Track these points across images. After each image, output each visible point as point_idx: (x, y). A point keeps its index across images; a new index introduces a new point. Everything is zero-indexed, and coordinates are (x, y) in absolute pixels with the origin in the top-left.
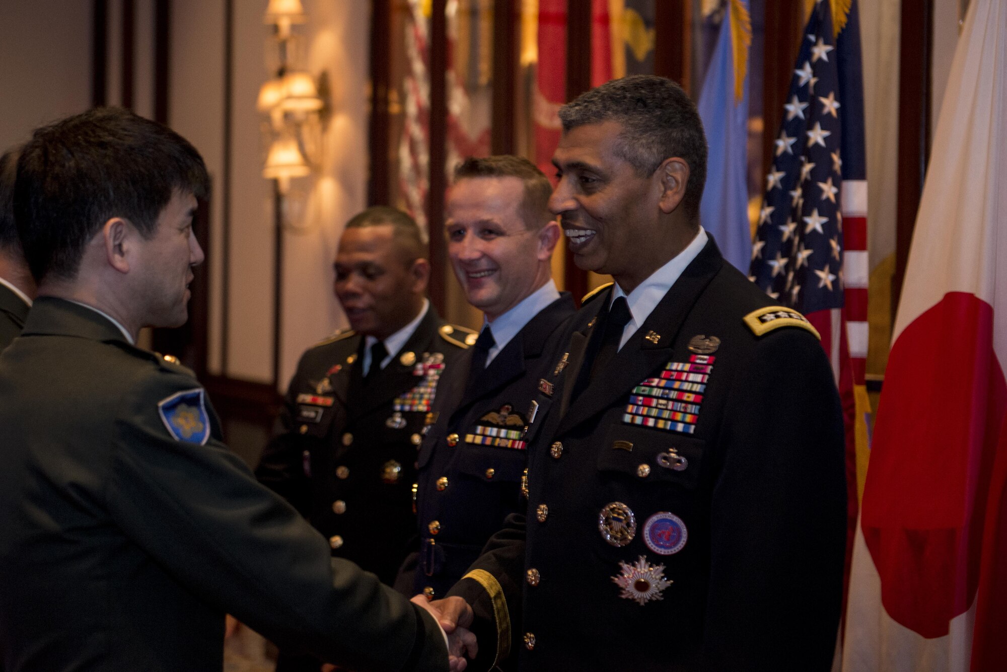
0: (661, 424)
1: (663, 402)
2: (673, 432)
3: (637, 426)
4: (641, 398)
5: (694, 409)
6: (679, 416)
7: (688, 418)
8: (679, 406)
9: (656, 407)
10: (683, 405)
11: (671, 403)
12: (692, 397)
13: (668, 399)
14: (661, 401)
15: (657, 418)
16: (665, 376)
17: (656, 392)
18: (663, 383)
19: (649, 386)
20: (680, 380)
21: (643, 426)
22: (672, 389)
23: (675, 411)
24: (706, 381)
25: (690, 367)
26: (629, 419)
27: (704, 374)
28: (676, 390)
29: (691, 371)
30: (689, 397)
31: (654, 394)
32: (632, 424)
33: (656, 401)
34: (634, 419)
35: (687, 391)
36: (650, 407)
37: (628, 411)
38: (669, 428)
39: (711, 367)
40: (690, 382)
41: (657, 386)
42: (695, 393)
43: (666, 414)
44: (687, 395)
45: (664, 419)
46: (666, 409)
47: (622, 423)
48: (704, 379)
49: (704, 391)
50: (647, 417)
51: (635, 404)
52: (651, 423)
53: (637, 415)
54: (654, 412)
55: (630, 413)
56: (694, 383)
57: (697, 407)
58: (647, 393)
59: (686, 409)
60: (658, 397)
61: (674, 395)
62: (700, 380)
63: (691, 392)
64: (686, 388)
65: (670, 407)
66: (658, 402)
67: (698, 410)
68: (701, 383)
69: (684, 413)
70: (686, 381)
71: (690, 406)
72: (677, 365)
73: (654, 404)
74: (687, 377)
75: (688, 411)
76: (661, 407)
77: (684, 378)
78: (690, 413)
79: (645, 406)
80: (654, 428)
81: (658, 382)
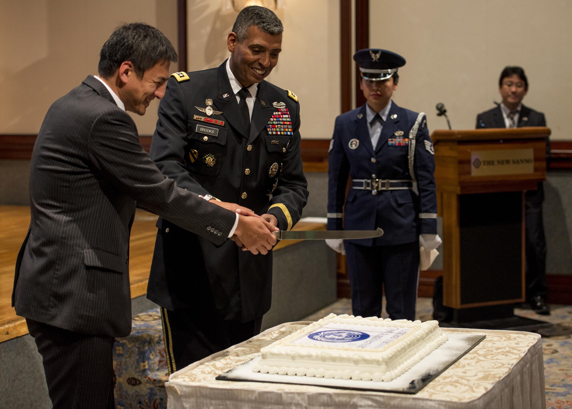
0: (282, 133)
1: (280, 126)
2: (287, 135)
3: (274, 135)
4: (271, 125)
5: (290, 127)
6: (287, 130)
7: (290, 130)
8: (285, 126)
9: (278, 128)
10: (286, 126)
11: (282, 126)
12: (288, 123)
13: (280, 124)
14: (278, 126)
15: (280, 131)
16: (274, 117)
17: (275, 123)
18: (275, 119)
19: (271, 121)
20: (281, 118)
21: (277, 135)
22: (280, 121)
23: (285, 128)
24: (290, 117)
25: (281, 113)
26: (270, 133)
27: (288, 114)
28: (281, 121)
29: (282, 114)
30: (287, 123)
31: (274, 123)
32: (272, 135)
33: (276, 126)
34: (272, 133)
35: (285, 121)
36: (275, 128)
37: (269, 130)
38: (285, 134)
39: (288, 112)
40: (284, 118)
41: (274, 121)
42: (288, 121)
43: (282, 130)
44: (286, 122)
45: (282, 131)
46: (281, 128)
47: (269, 135)
48: (288, 116)
49: (291, 120)
50: (276, 131)
51: (269, 128)
52: (279, 133)
53: (272, 131)
54: (278, 130)
55: (270, 131)
56: (286, 118)
57: (291, 126)
58: (271, 123)
59: (288, 127)
60: (276, 124)
61: (282, 123)
62: (287, 117)
63: (287, 121)
64: (284, 120)
65: (282, 127)
66: (277, 126)
67: (292, 127)
68: (289, 118)
69: (288, 128)
70: (283, 118)
71: (289, 126)
72: (276, 113)
73: (276, 127)
74: (282, 116)
75: (289, 127)
76: (279, 127)
77: (282, 117)
78: (289, 128)
79: (273, 128)
80: (281, 135)
81: (273, 119)
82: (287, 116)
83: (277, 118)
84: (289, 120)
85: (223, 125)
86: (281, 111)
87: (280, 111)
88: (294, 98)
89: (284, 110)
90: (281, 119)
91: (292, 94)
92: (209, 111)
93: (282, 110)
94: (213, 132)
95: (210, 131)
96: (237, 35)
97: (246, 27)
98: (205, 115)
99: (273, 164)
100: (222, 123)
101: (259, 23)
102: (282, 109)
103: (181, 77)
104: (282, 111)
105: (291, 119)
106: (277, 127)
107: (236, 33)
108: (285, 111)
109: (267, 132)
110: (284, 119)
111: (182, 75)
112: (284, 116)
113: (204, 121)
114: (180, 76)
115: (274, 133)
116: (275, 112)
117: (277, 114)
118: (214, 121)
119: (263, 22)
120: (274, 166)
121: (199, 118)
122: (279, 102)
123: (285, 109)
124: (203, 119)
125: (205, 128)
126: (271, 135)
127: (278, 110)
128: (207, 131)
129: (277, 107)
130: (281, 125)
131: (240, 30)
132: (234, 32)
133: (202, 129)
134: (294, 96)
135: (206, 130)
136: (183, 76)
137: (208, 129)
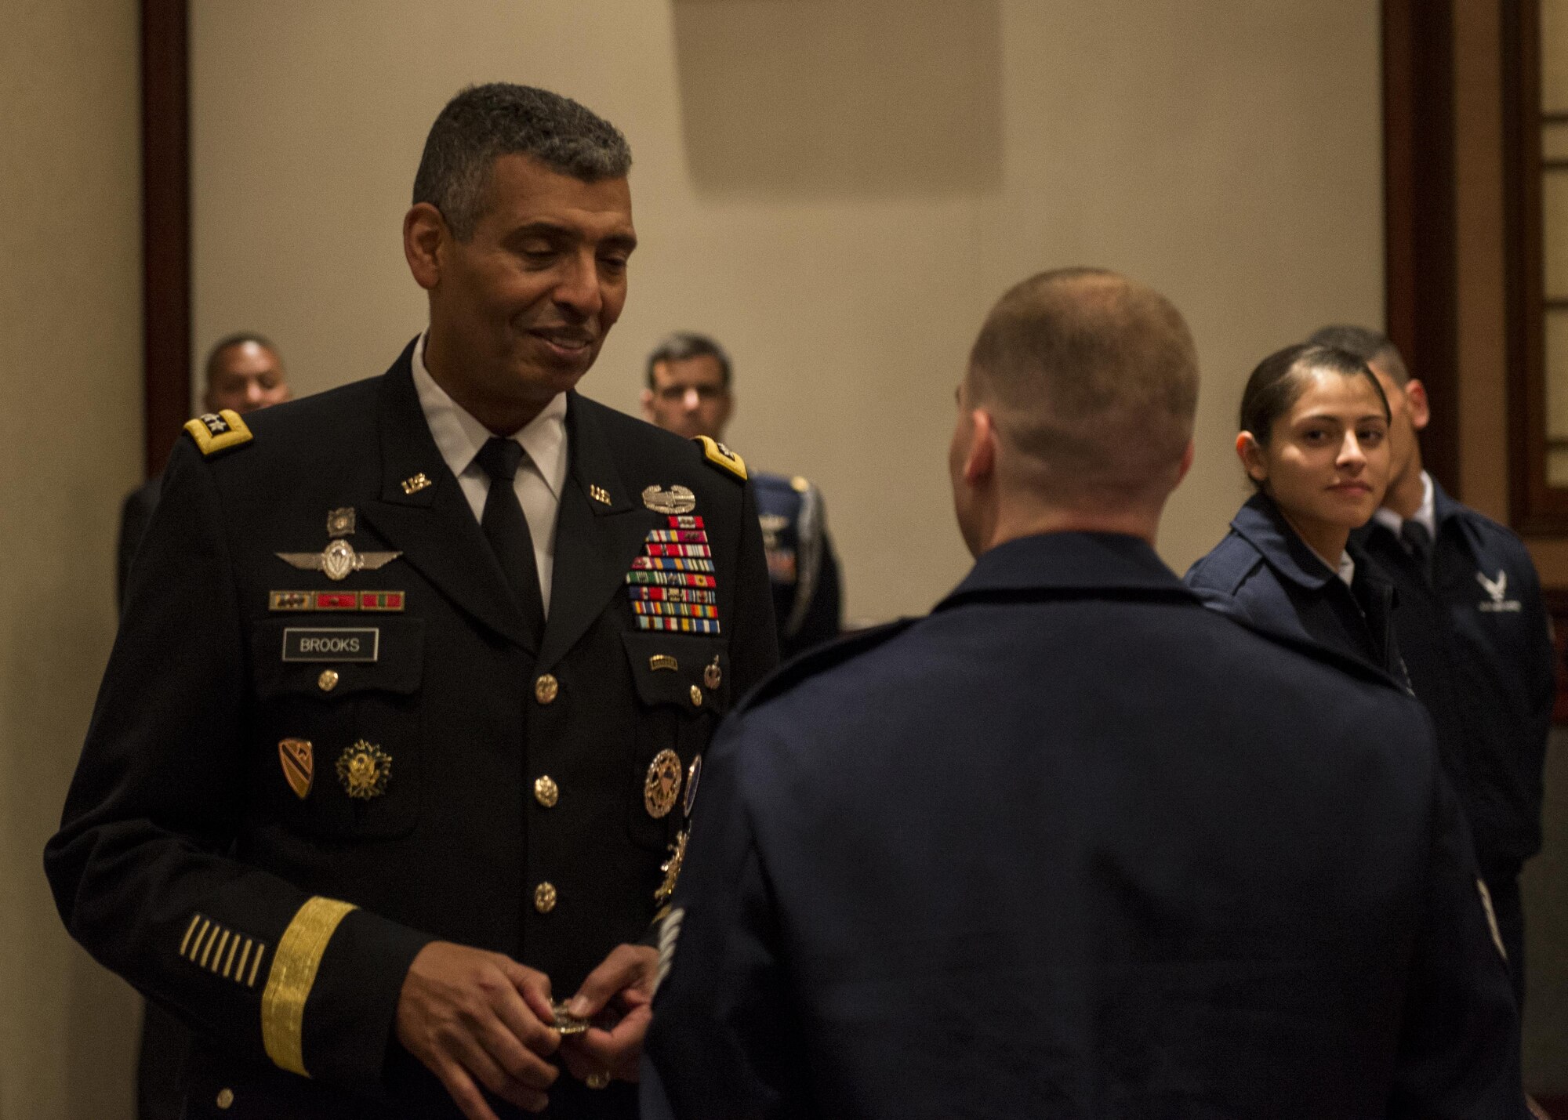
0: (686, 627)
1: (676, 591)
2: (701, 633)
3: (658, 631)
4: (644, 589)
5: (711, 597)
6: (699, 610)
7: (710, 611)
8: (696, 595)
9: (668, 600)
10: (698, 593)
11: (684, 592)
12: (703, 580)
13: (677, 586)
14: (672, 591)
15: (679, 617)
16: (656, 552)
17: (660, 578)
18: (659, 563)
19: (644, 569)
20: (678, 557)
21: (666, 630)
22: (676, 571)
23: (692, 603)
24: (710, 554)
25: (679, 535)
26: (644, 622)
27: (702, 543)
28: (681, 571)
29: (684, 542)
30: (701, 581)
31: (658, 581)
32: (652, 629)
33: (664, 590)
34: (652, 623)
35: (694, 572)
36: (661, 601)
37: (638, 610)
38: (695, 628)
39: (704, 533)
40: (692, 558)
41: (654, 569)
42: (704, 573)
43: (685, 609)
44: (697, 578)
45: (685, 617)
46: (681, 601)
47: (639, 629)
48: (705, 550)
49: (713, 569)
50: (665, 616)
51: (640, 599)
52: (674, 625)
53: (650, 615)
54: (670, 609)
55: (642, 614)
56: (697, 558)
57: (714, 594)
58: (647, 580)
59: (702, 598)
60: (664, 585)
61: (682, 579)
62: (702, 554)
63: (700, 572)
64: (691, 568)
65: (685, 599)
66: (668, 591)
67: (716, 597)
68: (706, 558)
69: (703, 604)
70: (686, 557)
71: (705, 593)
72: (659, 535)
73: (665, 597)
74: (684, 550)
75: (706, 601)
76: (675, 599)
77: (681, 553)
78: (708, 604)
79: (654, 601)
80: (680, 631)
81: (653, 563)
82: (699, 550)
83: (666, 557)
84: (706, 566)
85: (400, 608)
86: (678, 529)
87: (672, 524)
88: (728, 463)
89: (689, 522)
90: (678, 564)
91: (721, 452)
92: (339, 560)
93: (683, 522)
94: (354, 647)
95: (342, 645)
96: (441, 212)
97: (477, 168)
98: (318, 579)
99: (655, 756)
100: (394, 601)
101: (529, 139)
102: (680, 519)
103: (216, 433)
104: (682, 526)
105: (715, 564)
106: (668, 597)
107: (437, 205)
108: (693, 526)
109: (634, 617)
110: (692, 565)
111: (220, 426)
112: (691, 550)
113: (318, 608)
114: (214, 429)
115: (658, 623)
116: (658, 529)
117: (664, 538)
118: (358, 599)
119: (547, 134)
120: (663, 761)
121: (290, 602)
122: (666, 488)
123: (691, 518)
124: (308, 600)
125: (320, 636)
126: (645, 631)
127: (665, 522)
128: (330, 645)
129: (662, 509)
130: (680, 587)
131: (452, 185)
132: (429, 202)
133: (306, 645)
134: (729, 457)
135: (325, 645)
136: (227, 429)
137: (330, 636)
